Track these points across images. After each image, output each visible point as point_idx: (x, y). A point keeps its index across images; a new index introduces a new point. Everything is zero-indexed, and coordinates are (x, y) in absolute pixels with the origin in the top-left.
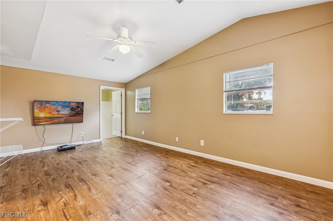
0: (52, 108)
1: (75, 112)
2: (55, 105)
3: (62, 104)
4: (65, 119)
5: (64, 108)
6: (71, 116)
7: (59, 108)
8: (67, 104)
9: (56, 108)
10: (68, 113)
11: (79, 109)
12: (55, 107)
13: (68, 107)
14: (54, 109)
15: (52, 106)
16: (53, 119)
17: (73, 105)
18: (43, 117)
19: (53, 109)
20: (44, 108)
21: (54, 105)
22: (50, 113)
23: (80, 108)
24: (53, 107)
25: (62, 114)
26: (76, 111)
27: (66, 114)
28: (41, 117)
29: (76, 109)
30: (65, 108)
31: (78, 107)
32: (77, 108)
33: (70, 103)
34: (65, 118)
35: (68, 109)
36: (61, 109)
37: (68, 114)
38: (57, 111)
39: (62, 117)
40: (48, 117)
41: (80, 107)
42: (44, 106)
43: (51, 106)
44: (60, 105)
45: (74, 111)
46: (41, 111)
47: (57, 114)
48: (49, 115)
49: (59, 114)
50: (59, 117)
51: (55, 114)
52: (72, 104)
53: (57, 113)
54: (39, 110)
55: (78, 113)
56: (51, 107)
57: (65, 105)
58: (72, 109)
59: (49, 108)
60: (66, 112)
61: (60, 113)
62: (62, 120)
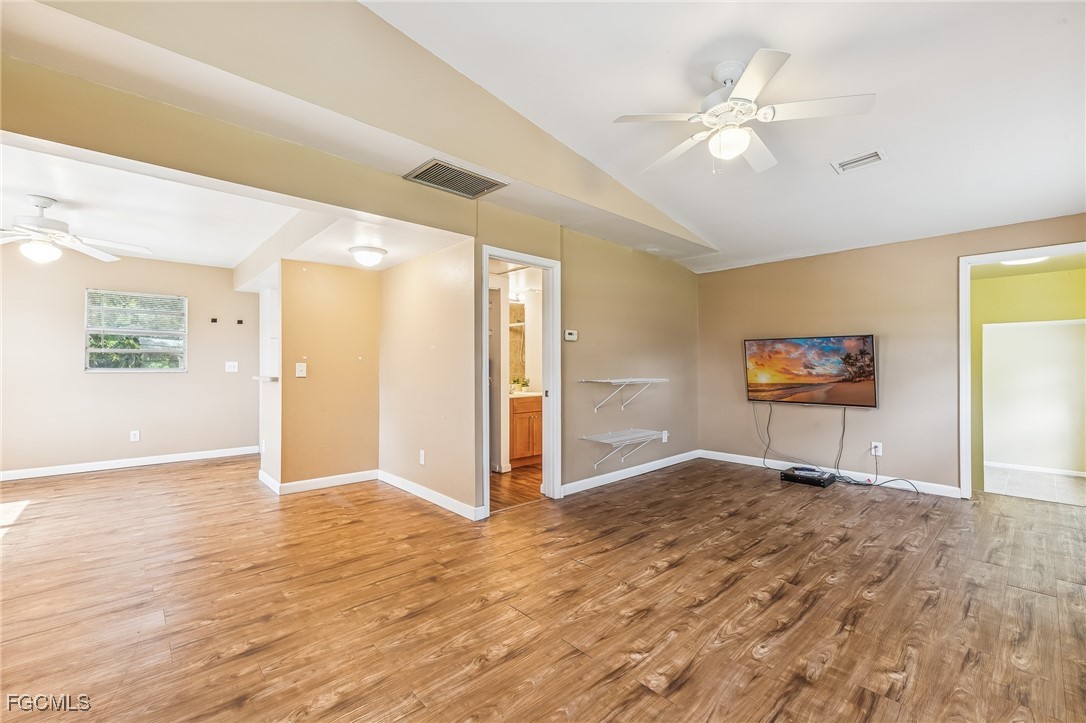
0: (792, 356)
1: (855, 369)
2: (800, 345)
3: (820, 343)
4: (827, 392)
5: (823, 355)
6: (844, 381)
7: (812, 356)
8: (833, 343)
9: (803, 355)
10: (835, 372)
11: (867, 359)
12: (800, 351)
13: (836, 351)
14: (798, 359)
15: (793, 350)
16: (794, 391)
17: (851, 346)
18: (767, 385)
19: (794, 359)
20: (770, 357)
21: (797, 346)
22: (786, 371)
23: (870, 357)
24: (795, 354)
25: (818, 375)
26: (859, 364)
27: (831, 376)
28: (761, 385)
29: (857, 360)
30: (827, 356)
31: (863, 353)
32: (860, 357)
33: (840, 339)
34: (828, 388)
35: (836, 359)
36: (816, 358)
37: (836, 376)
38: (806, 367)
39: (819, 384)
40: (781, 385)
41: (868, 354)
42: (769, 348)
43: (788, 348)
44: (812, 346)
45: (852, 365)
46: (762, 365)
47: (805, 376)
48: (782, 379)
49: (810, 374)
50: (811, 385)
51: (800, 376)
52: (847, 343)
53: (804, 371)
54: (756, 363)
55: (864, 372)
56: (788, 352)
57: (827, 344)
58: (848, 359)
59: (784, 355)
60: (829, 367)
61: (814, 372)
62: (820, 393)
